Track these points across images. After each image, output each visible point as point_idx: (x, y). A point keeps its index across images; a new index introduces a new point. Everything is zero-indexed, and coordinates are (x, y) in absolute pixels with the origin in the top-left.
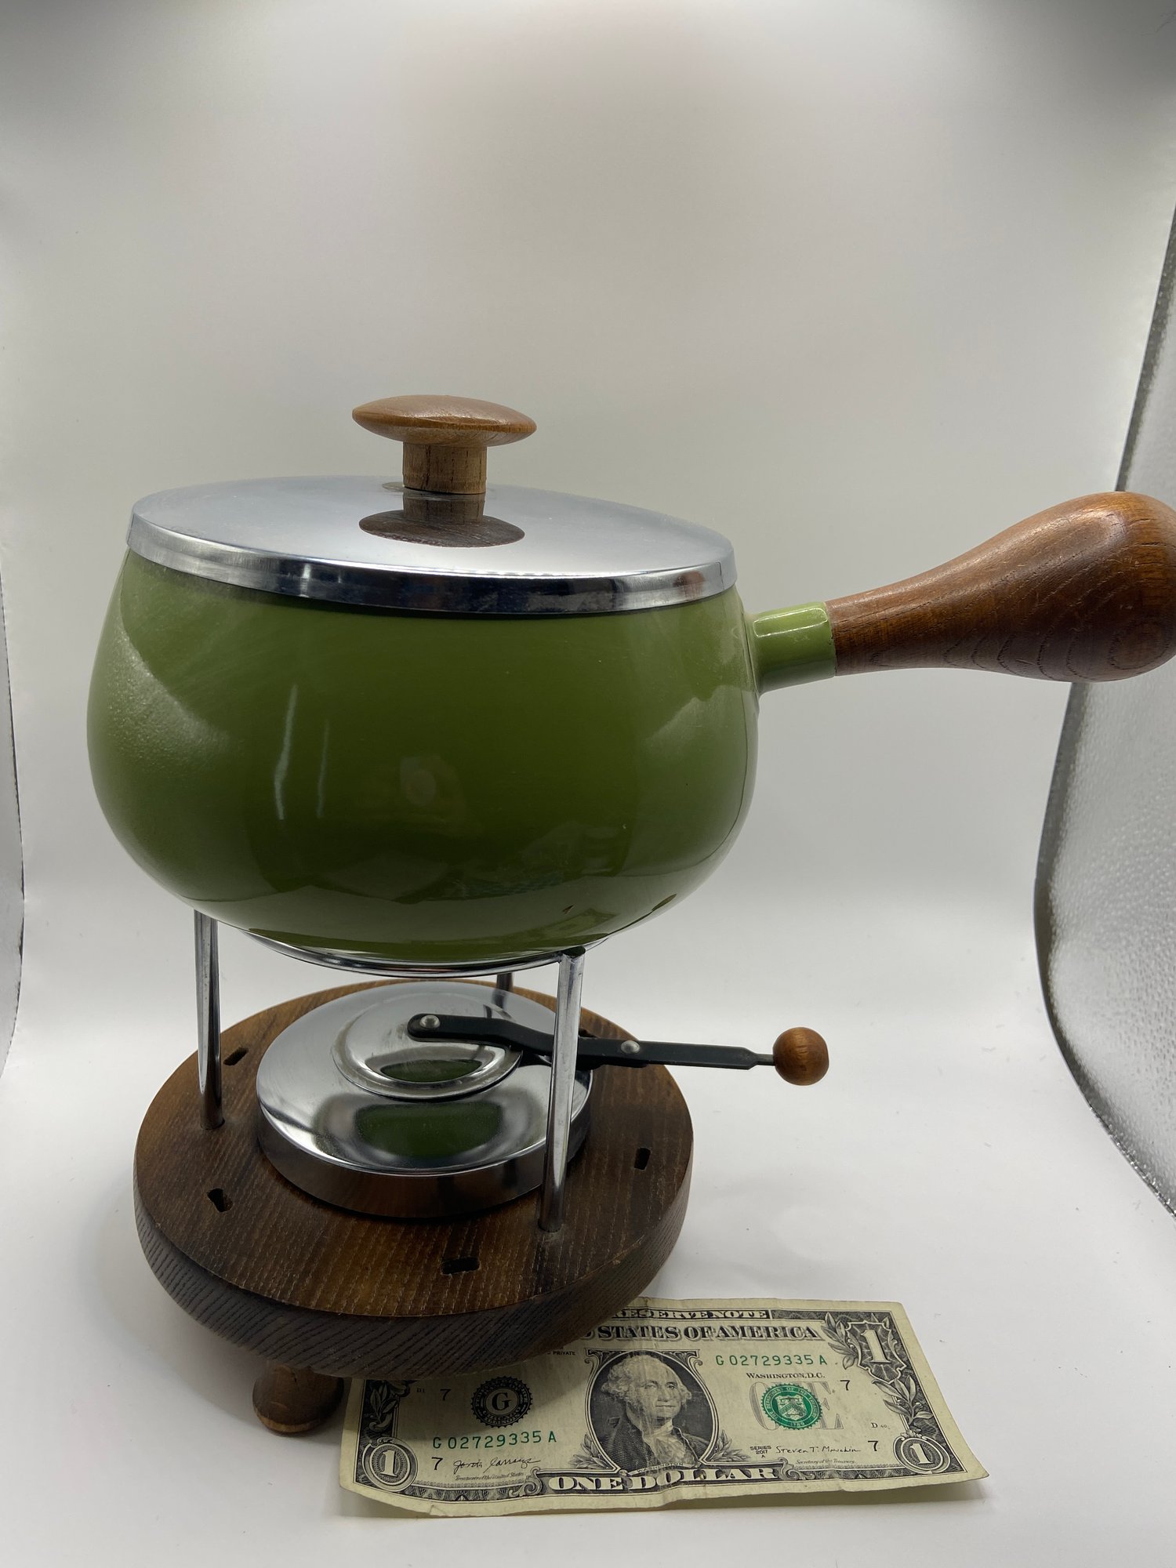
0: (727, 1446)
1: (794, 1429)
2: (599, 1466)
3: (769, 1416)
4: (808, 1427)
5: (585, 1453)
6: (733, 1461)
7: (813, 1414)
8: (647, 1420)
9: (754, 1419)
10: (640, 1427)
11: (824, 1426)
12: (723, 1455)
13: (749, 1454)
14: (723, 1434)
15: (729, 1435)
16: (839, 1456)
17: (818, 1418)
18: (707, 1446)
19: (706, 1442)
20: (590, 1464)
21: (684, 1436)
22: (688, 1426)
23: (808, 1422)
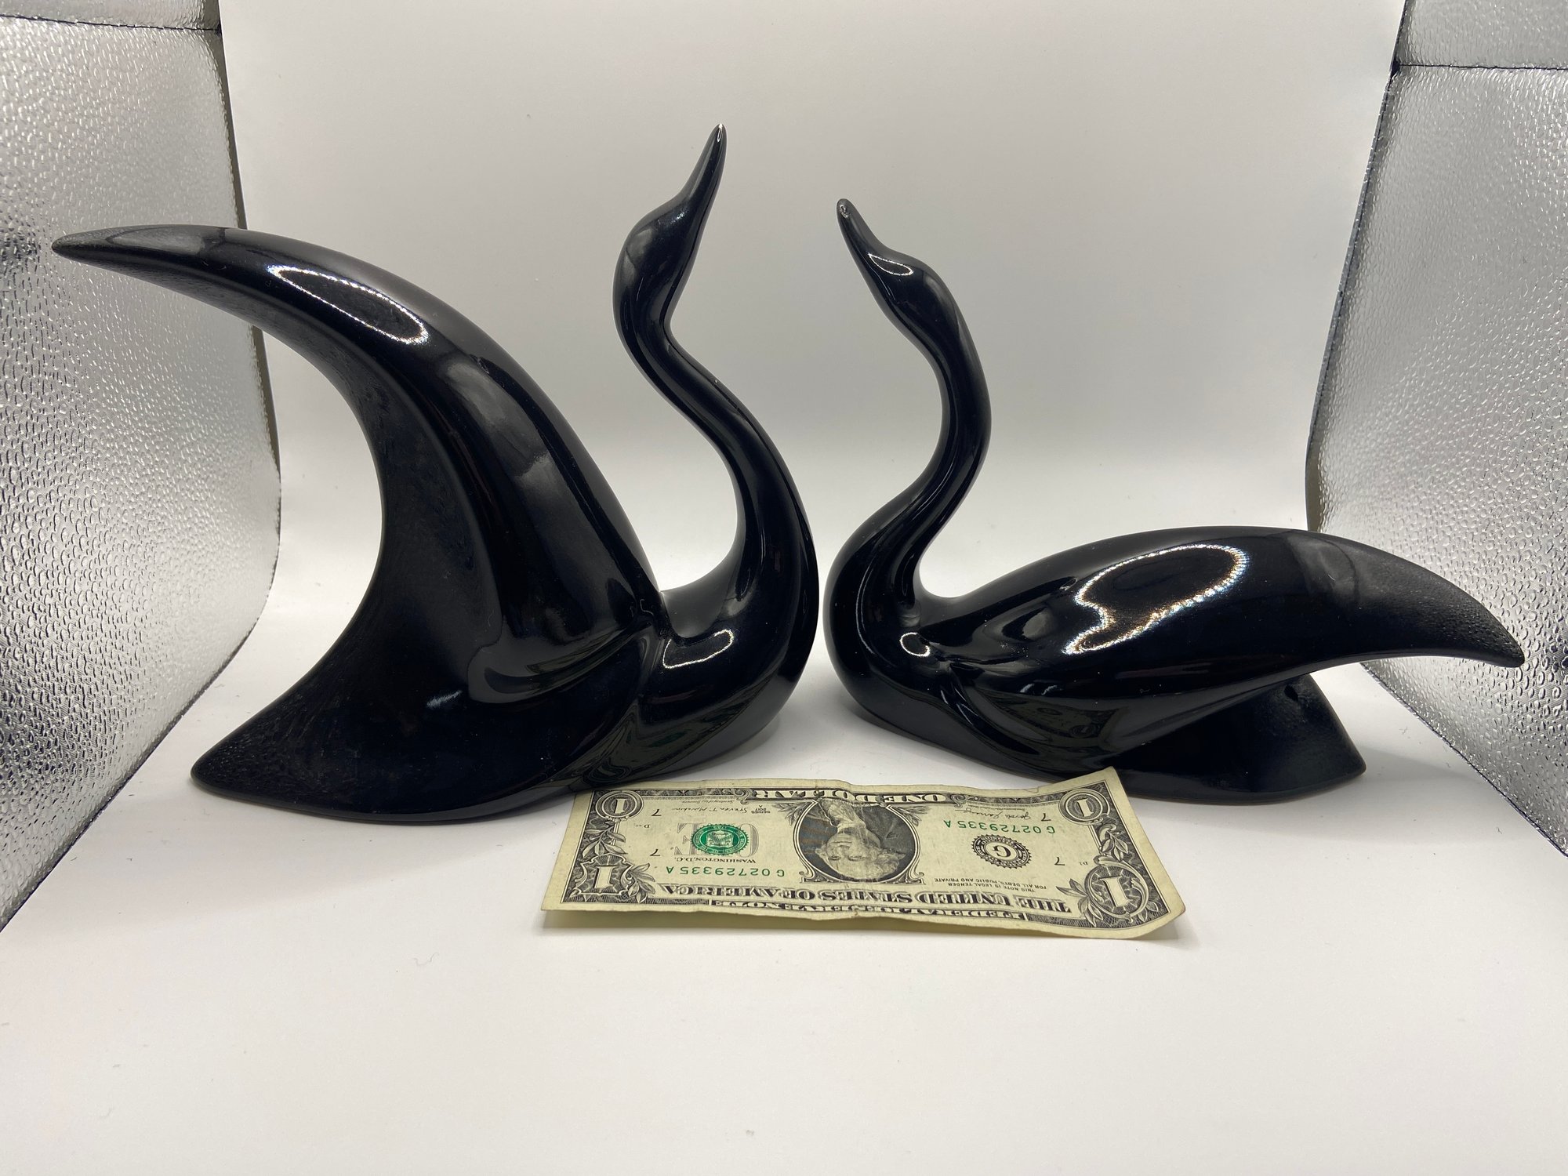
0: (790, 815)
1: (725, 825)
2: (904, 808)
3: (744, 833)
4: (712, 825)
5: (917, 815)
6: (788, 804)
7: (702, 833)
8: (860, 835)
9: (760, 832)
11: (696, 825)
12: (795, 807)
13: (773, 808)
15: (787, 822)
17: (698, 830)
18: (808, 813)
19: (809, 815)
20: (913, 810)
22: (823, 827)
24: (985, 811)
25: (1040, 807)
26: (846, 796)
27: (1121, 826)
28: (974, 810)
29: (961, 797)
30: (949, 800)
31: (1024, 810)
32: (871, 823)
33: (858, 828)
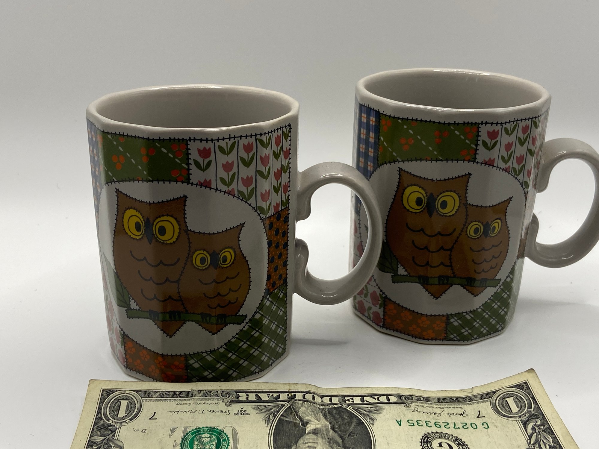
0: (267, 416)
1: (211, 428)
2: (362, 409)
3: (227, 436)
4: (199, 428)
5: (373, 416)
6: (265, 406)
7: (190, 437)
8: (326, 435)
9: (240, 434)
10: (331, 431)
11: (185, 429)
12: (271, 409)
13: (252, 410)
14: (268, 424)
15: (263, 424)
16: (186, 408)
17: (187, 434)
18: (282, 415)
19: (282, 418)
20: (369, 410)
21: (298, 421)
22: (294, 428)
23: (198, 432)
24: (430, 410)
25: (475, 406)
26: (314, 398)
27: (545, 421)
28: (420, 409)
29: (409, 398)
30: (400, 401)
31: (461, 408)
32: (335, 423)
33: (324, 429)
